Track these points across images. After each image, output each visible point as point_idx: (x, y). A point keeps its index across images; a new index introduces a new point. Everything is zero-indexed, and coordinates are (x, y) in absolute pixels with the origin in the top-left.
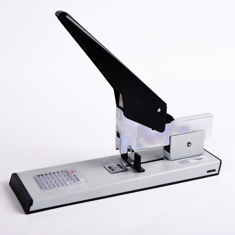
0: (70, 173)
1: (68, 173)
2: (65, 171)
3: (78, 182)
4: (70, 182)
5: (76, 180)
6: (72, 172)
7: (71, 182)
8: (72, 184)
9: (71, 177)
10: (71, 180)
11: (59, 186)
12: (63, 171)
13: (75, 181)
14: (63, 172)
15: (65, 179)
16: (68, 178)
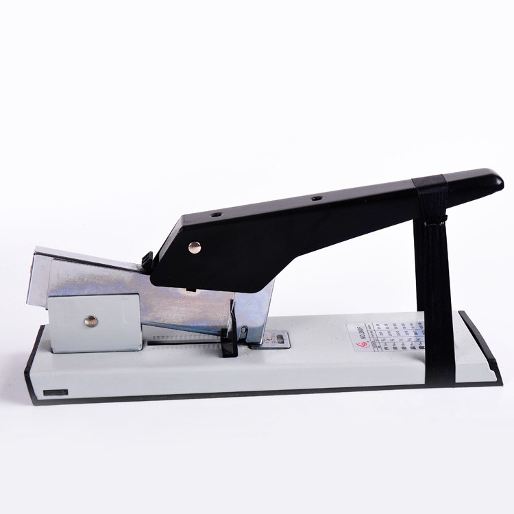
0: (370, 344)
1: (374, 343)
2: (380, 349)
3: (362, 326)
4: (379, 328)
5: (365, 330)
6: (364, 344)
7: (376, 328)
8: (375, 325)
9: (371, 336)
10: (374, 332)
11: (403, 325)
12: (383, 349)
13: (368, 328)
14: (383, 347)
15: (386, 334)
16: (378, 335)
